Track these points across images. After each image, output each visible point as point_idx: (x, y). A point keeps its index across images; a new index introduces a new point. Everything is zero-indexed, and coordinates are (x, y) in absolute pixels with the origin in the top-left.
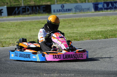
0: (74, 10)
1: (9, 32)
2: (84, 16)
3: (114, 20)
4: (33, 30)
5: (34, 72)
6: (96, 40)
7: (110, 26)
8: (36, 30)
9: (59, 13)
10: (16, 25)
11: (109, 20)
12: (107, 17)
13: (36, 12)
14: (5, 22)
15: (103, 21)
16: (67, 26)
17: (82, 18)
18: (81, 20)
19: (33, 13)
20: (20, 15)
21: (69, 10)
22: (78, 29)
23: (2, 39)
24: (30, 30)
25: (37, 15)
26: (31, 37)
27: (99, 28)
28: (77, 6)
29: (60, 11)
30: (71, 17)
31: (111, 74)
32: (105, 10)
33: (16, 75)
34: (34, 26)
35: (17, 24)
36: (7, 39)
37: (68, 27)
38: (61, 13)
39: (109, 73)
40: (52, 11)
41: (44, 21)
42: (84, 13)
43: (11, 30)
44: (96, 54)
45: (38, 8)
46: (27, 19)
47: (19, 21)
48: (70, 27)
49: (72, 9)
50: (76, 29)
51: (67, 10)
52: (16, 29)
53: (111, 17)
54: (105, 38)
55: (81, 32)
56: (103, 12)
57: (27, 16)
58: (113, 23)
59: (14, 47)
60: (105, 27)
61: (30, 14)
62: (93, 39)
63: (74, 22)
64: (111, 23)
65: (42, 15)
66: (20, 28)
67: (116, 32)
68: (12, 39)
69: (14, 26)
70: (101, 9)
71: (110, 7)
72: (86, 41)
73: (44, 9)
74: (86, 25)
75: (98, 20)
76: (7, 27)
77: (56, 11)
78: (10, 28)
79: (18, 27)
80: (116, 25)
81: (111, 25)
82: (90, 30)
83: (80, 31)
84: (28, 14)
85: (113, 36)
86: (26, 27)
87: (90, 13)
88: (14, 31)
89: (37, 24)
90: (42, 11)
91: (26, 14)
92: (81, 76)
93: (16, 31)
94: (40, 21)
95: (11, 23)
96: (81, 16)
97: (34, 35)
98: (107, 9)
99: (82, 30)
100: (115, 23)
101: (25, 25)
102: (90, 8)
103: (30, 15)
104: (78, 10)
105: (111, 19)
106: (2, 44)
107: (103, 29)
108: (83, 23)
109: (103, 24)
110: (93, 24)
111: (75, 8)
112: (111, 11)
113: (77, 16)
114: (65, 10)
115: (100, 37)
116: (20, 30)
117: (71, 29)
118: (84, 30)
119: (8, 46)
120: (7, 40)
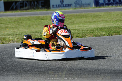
0: (74, 5)
1: (8, 28)
2: (84, 11)
3: (117, 16)
4: (32, 26)
5: (37, 70)
6: (99, 37)
7: (113, 23)
8: (35, 26)
9: (58, 8)
10: (15, 21)
11: (111, 16)
12: (109, 13)
13: (34, 8)
14: (3, 17)
15: (105, 17)
16: (67, 22)
17: (83, 13)
18: (82, 16)
19: (31, 9)
20: (18, 11)
21: (69, 5)
22: (80, 26)
23: (1, 35)
24: (29, 26)
25: (35, 10)
26: (32, 34)
27: (101, 24)
28: (77, 1)
29: (59, 6)
30: (71, 12)
31: (118, 73)
32: (107, 6)
33: (19, 73)
34: (33, 22)
35: (15, 19)
36: (7, 35)
37: (69, 23)
38: (60, 8)
39: (116, 72)
40: (51, 6)
41: (43, 17)
42: (85, 9)
43: (10, 26)
44: (101, 52)
45: (36, 3)
46: (25, 15)
47: (17, 17)
48: (71, 23)
49: (71, 4)
50: (78, 26)
51: (67, 6)
52: (15, 25)
53: (113, 13)
54: (109, 35)
55: (84, 29)
56: (104, 7)
57: (25, 11)
58: (116, 19)
59: (14, 43)
60: (108, 24)
61: (28, 9)
62: (96, 36)
63: (75, 18)
64: (113, 19)
65: (41, 10)
66: (18, 24)
67: (120, 29)
68: (12, 35)
69: (12, 22)
70: (102, 5)
71: (112, 2)
72: (89, 38)
73: (43, 4)
74: (87, 21)
75: (100, 16)
76: (5, 23)
77: (55, 6)
78: (8, 23)
79: (16, 23)
80: (119, 21)
81: (114, 21)
82: (93, 26)
83: (82, 28)
84: (26, 10)
85: (117, 33)
86: (25, 23)
87: (91, 9)
88: (12, 27)
89: (37, 20)
90: (41, 6)
91: (24, 10)
92: (87, 74)
93: (15, 27)
94: (40, 17)
95: (9, 18)
96: (82, 12)
97: (35, 31)
98: (108, 4)
99: (83, 26)
100: (118, 20)
101: (24, 20)
102: (90, 3)
103: (28, 11)
104: (78, 6)
105: (113, 15)
106: (2, 41)
107: (105, 25)
108: (84, 19)
109: (105, 20)
110: (95, 20)
111: (74, 3)
112: (112, 7)
113: (78, 12)
114: (65, 5)
115: (104, 34)
116: (19, 26)
117: (73, 25)
118: (85, 27)
119: (8, 43)
120: (7, 37)
